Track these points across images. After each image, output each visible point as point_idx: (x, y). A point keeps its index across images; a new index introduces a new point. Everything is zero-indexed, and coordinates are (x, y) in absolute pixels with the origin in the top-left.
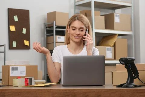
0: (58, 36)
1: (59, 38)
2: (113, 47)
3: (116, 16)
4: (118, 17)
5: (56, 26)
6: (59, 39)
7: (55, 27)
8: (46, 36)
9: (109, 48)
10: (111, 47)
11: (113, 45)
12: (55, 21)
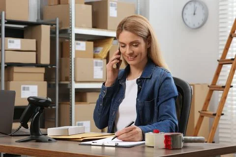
0: (9, 39)
1: (10, 42)
2: (105, 60)
3: (112, 5)
4: (114, 8)
5: (5, 20)
6: (11, 44)
7: (3, 21)
9: (99, 61)
10: (102, 59)
11: (105, 56)
12: (5, 11)
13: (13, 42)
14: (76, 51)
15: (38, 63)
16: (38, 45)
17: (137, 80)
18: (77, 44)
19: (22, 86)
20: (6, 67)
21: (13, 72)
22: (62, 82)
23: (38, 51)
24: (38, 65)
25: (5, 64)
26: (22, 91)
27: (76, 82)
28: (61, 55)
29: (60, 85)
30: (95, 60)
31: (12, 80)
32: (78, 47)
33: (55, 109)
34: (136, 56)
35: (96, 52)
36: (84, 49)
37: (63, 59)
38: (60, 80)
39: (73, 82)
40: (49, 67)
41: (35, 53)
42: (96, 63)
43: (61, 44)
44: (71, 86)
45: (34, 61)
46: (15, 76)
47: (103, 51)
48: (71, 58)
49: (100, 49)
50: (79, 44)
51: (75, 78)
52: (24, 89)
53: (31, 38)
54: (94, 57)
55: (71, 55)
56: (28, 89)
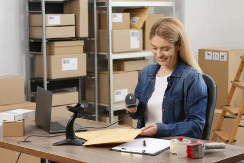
1: (50, 18)
2: (142, 30)
6: (51, 20)
8: (28, 14)
9: (135, 31)
10: (138, 30)
11: (141, 26)
13: (53, 18)
14: (113, 23)
15: (78, 36)
16: (77, 19)
17: (168, 78)
18: (114, 16)
19: (63, 60)
20: (47, 43)
21: (54, 47)
22: (101, 53)
23: (76, 25)
24: (77, 38)
25: (46, 39)
26: (63, 64)
27: (113, 53)
28: (99, 27)
29: (98, 56)
30: (132, 31)
31: (54, 55)
32: (115, 19)
33: (94, 79)
34: (167, 58)
35: (132, 22)
36: (121, 21)
37: (101, 30)
38: (99, 51)
39: (111, 53)
40: (88, 39)
41: (74, 27)
42: (133, 34)
43: (99, 16)
44: (109, 57)
45: (73, 35)
46: (56, 50)
47: (139, 21)
48: (109, 31)
49: (136, 19)
50: (116, 16)
51: (112, 49)
52: (65, 62)
53: (70, 13)
54: (131, 27)
55: (109, 28)
56: (68, 62)
